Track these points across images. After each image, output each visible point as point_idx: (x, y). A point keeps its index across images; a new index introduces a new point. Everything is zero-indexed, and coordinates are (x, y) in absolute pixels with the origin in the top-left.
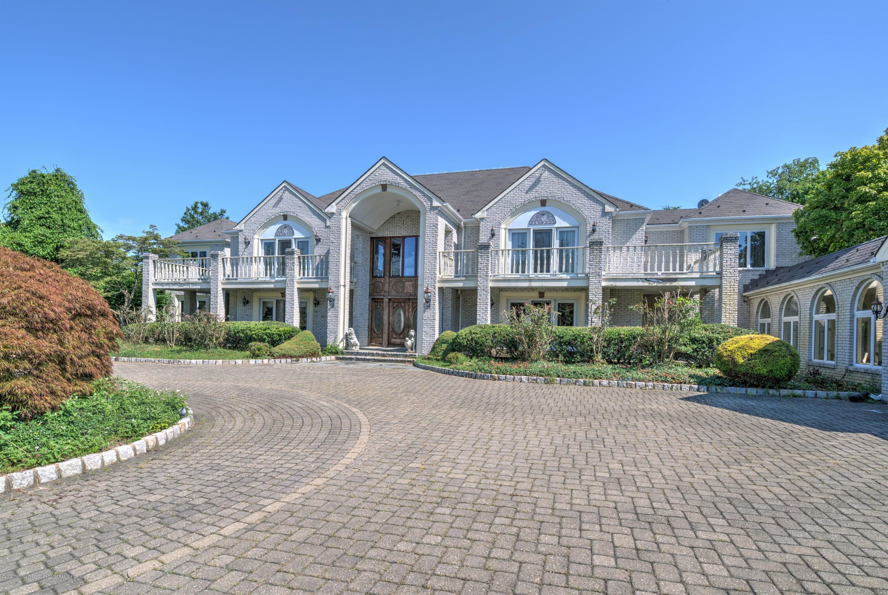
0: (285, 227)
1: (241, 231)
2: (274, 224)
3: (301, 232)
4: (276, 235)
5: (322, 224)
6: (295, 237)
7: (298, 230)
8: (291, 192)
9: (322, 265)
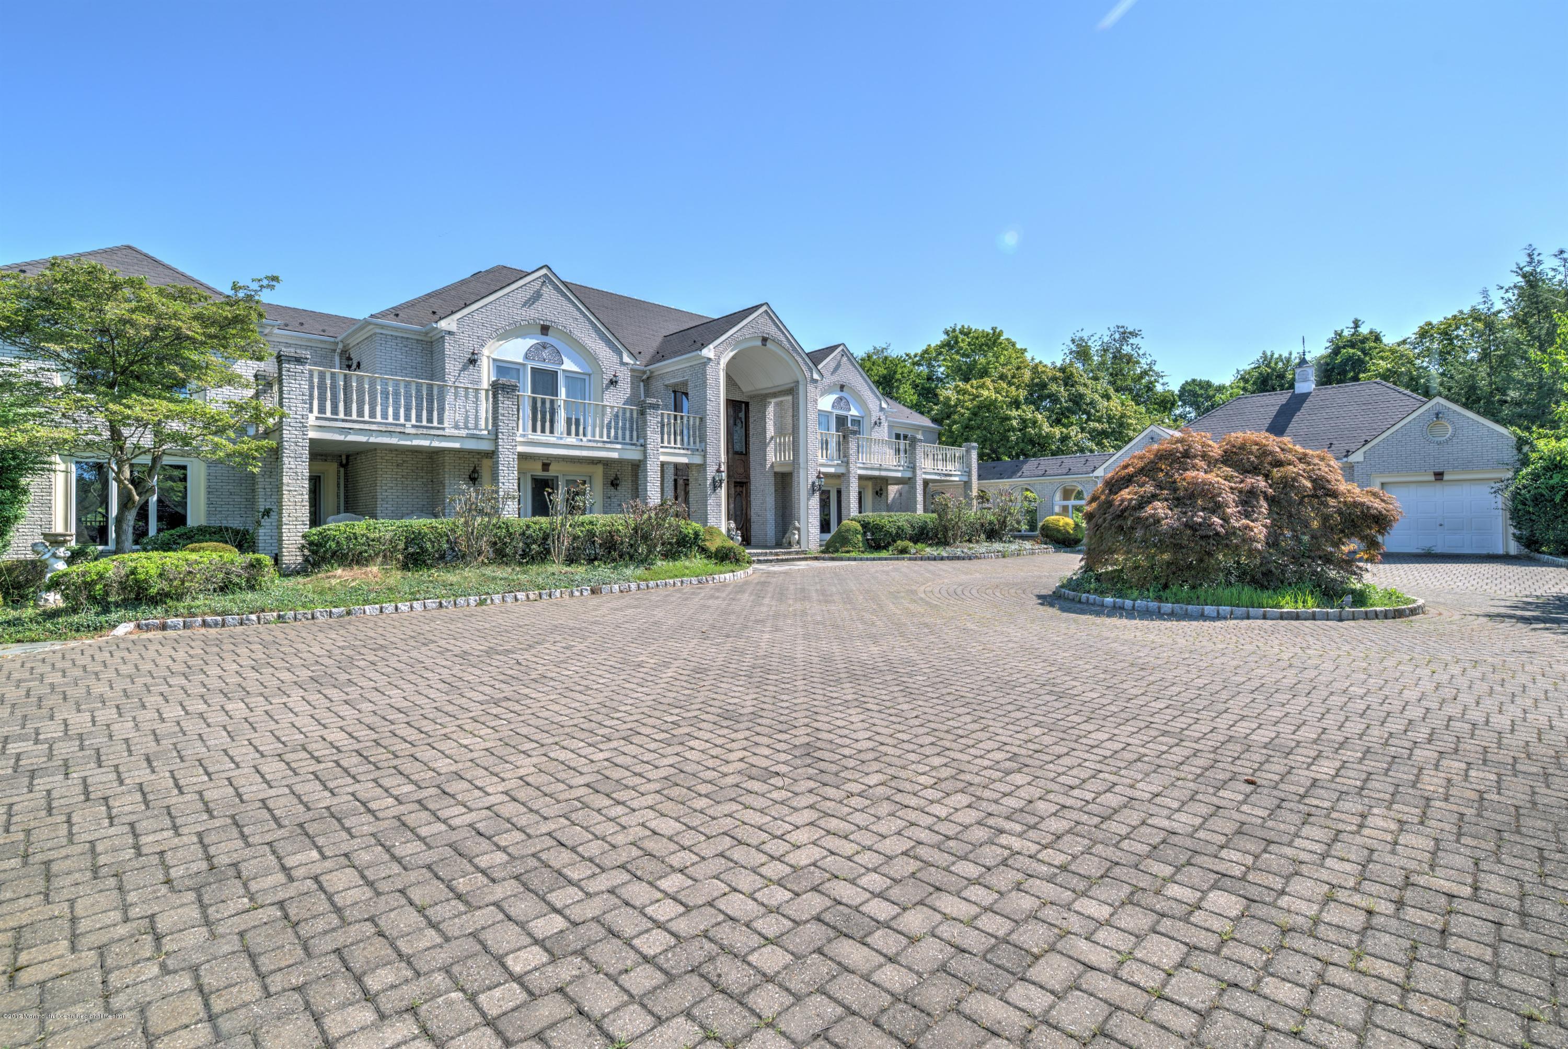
0: (544, 346)
1: (450, 333)
2: (523, 336)
3: (576, 363)
4: (526, 357)
5: (615, 358)
6: (564, 367)
7: (569, 358)
8: (556, 288)
9: (617, 423)
